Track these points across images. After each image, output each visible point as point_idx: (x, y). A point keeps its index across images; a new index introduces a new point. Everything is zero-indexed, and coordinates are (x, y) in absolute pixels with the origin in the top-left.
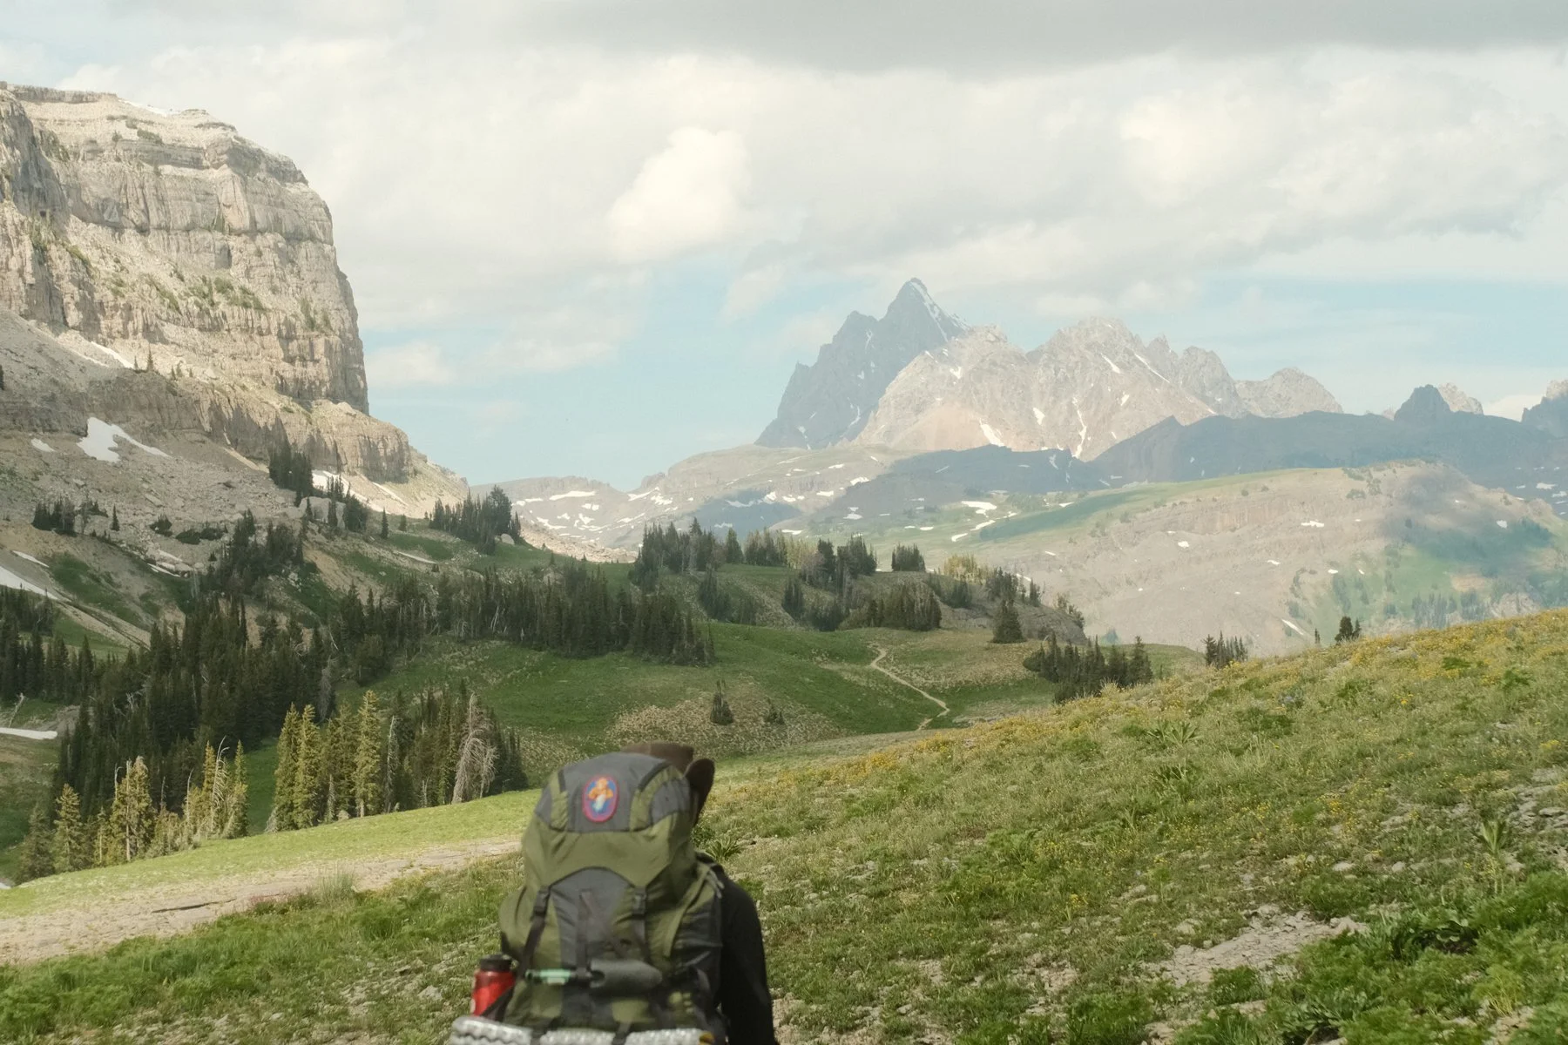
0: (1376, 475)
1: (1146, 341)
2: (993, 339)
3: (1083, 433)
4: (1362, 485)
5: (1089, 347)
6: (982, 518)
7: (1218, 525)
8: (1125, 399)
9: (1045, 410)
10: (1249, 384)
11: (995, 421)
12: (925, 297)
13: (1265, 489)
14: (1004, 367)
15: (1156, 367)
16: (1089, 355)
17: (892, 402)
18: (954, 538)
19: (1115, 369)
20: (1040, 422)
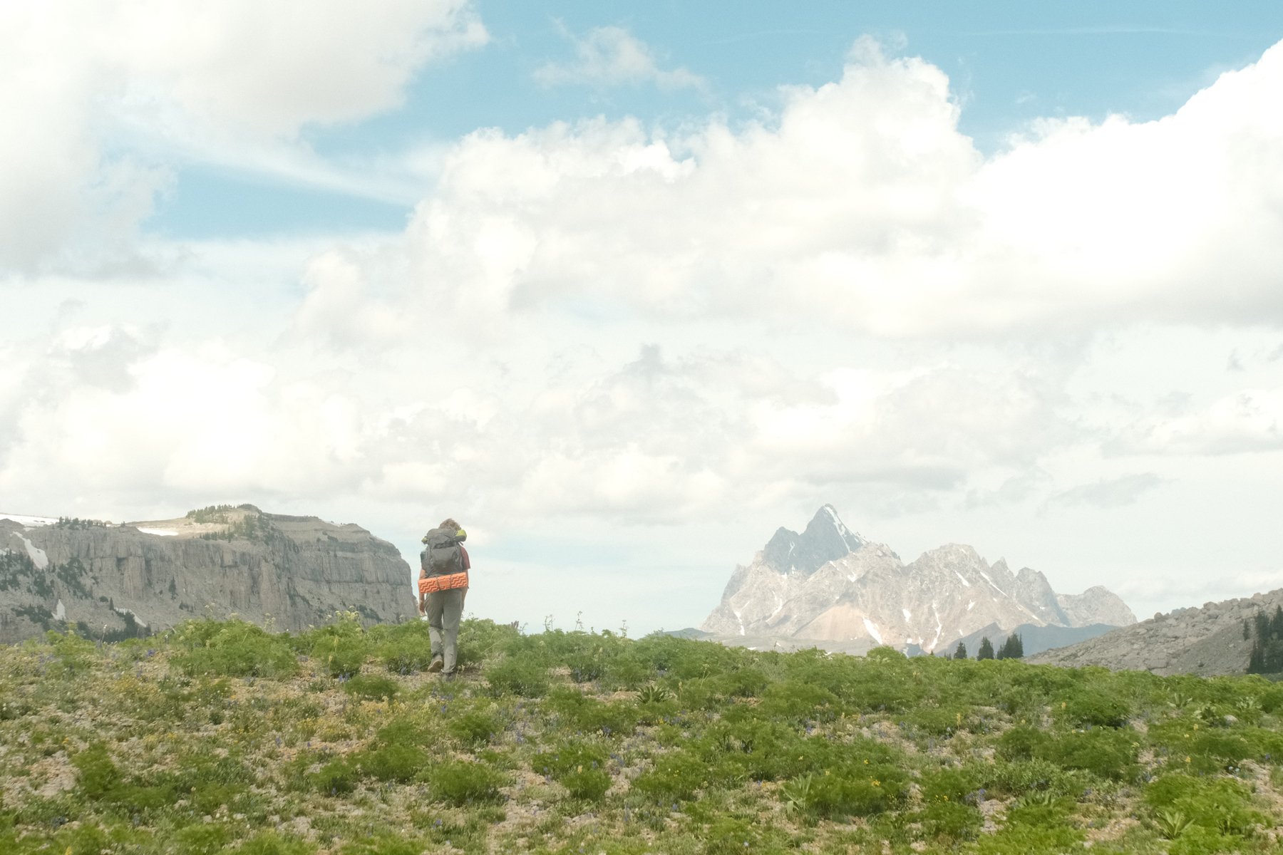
1: (991, 563)
2: (881, 555)
3: (938, 630)
5: (946, 566)
8: (971, 605)
9: (912, 611)
10: (1067, 597)
11: (875, 617)
12: (836, 519)
14: (884, 579)
15: (996, 582)
16: (946, 571)
17: (804, 598)
19: (965, 583)
20: (907, 620)
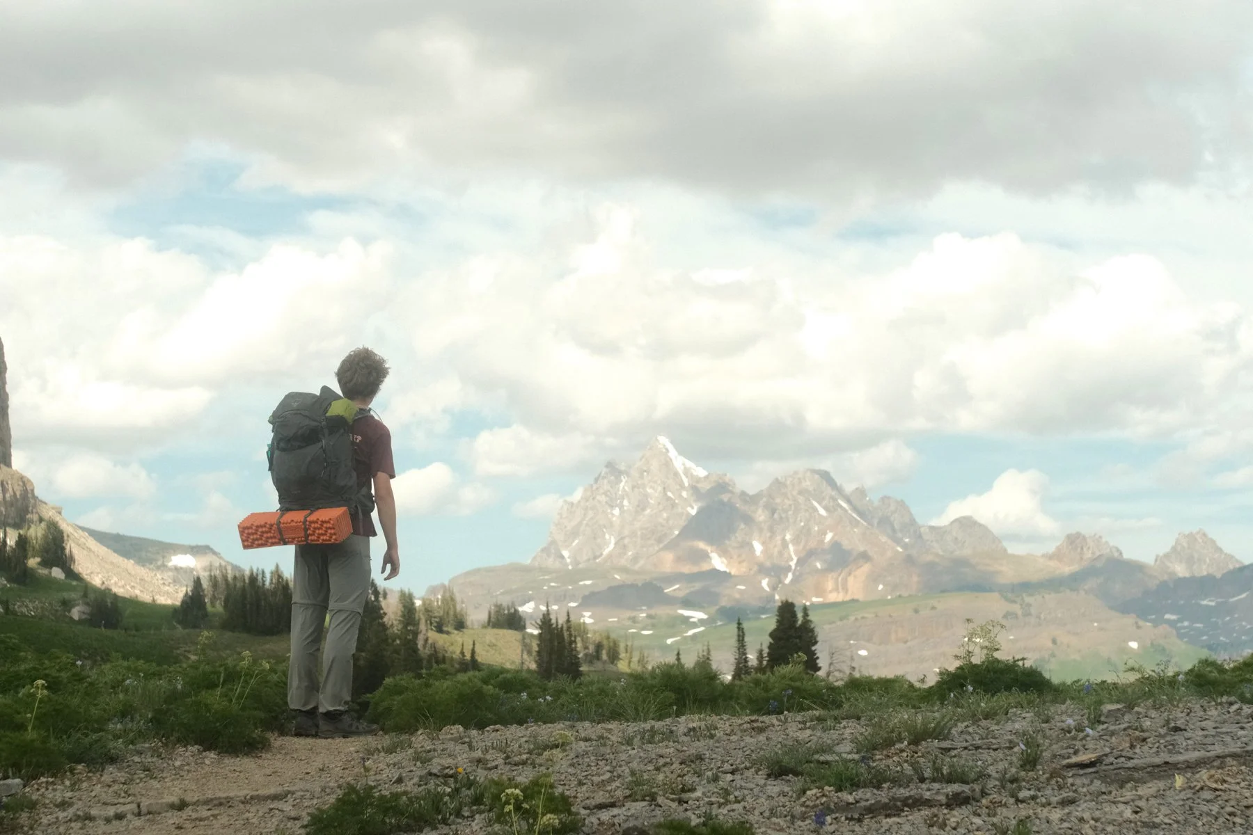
0: (1028, 599)
1: (849, 490)
2: (723, 484)
3: (793, 564)
4: (1016, 608)
5: (800, 493)
6: (694, 625)
7: (893, 637)
8: (829, 536)
9: (763, 543)
10: (932, 528)
11: (722, 552)
13: (933, 608)
14: (730, 508)
15: (856, 511)
16: (801, 499)
18: (669, 641)
19: (822, 512)
20: (758, 552)
